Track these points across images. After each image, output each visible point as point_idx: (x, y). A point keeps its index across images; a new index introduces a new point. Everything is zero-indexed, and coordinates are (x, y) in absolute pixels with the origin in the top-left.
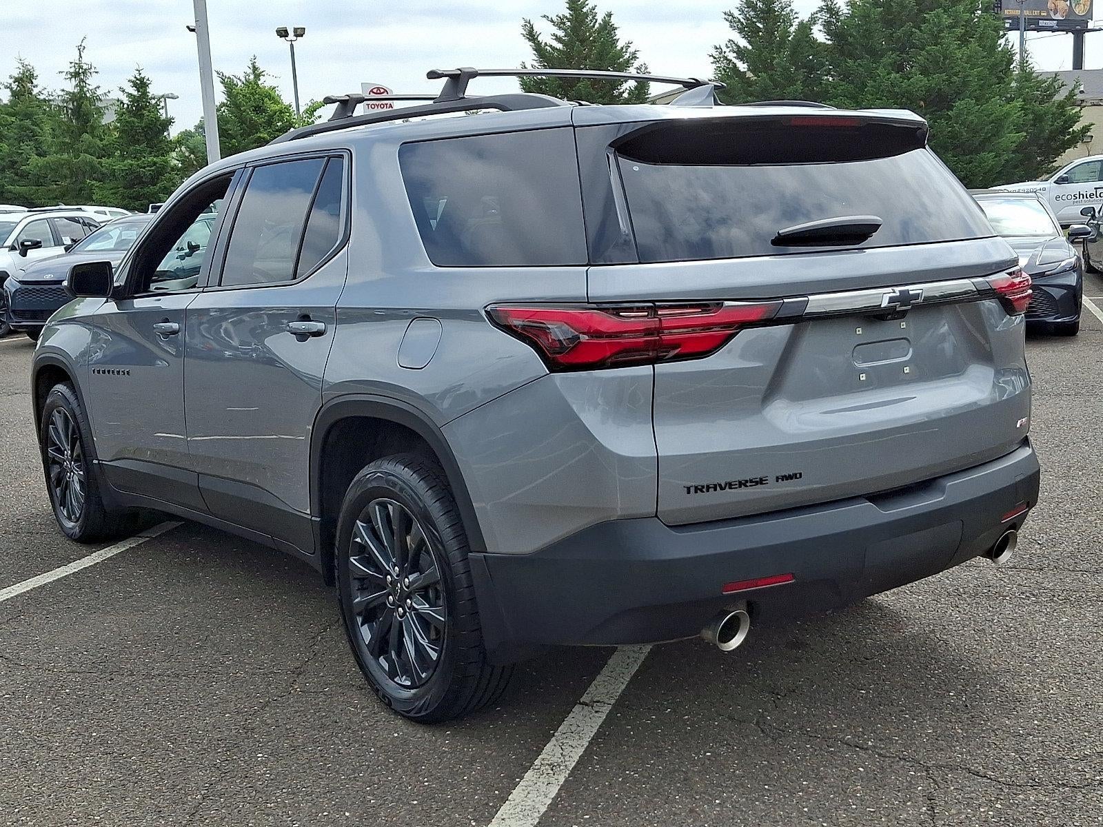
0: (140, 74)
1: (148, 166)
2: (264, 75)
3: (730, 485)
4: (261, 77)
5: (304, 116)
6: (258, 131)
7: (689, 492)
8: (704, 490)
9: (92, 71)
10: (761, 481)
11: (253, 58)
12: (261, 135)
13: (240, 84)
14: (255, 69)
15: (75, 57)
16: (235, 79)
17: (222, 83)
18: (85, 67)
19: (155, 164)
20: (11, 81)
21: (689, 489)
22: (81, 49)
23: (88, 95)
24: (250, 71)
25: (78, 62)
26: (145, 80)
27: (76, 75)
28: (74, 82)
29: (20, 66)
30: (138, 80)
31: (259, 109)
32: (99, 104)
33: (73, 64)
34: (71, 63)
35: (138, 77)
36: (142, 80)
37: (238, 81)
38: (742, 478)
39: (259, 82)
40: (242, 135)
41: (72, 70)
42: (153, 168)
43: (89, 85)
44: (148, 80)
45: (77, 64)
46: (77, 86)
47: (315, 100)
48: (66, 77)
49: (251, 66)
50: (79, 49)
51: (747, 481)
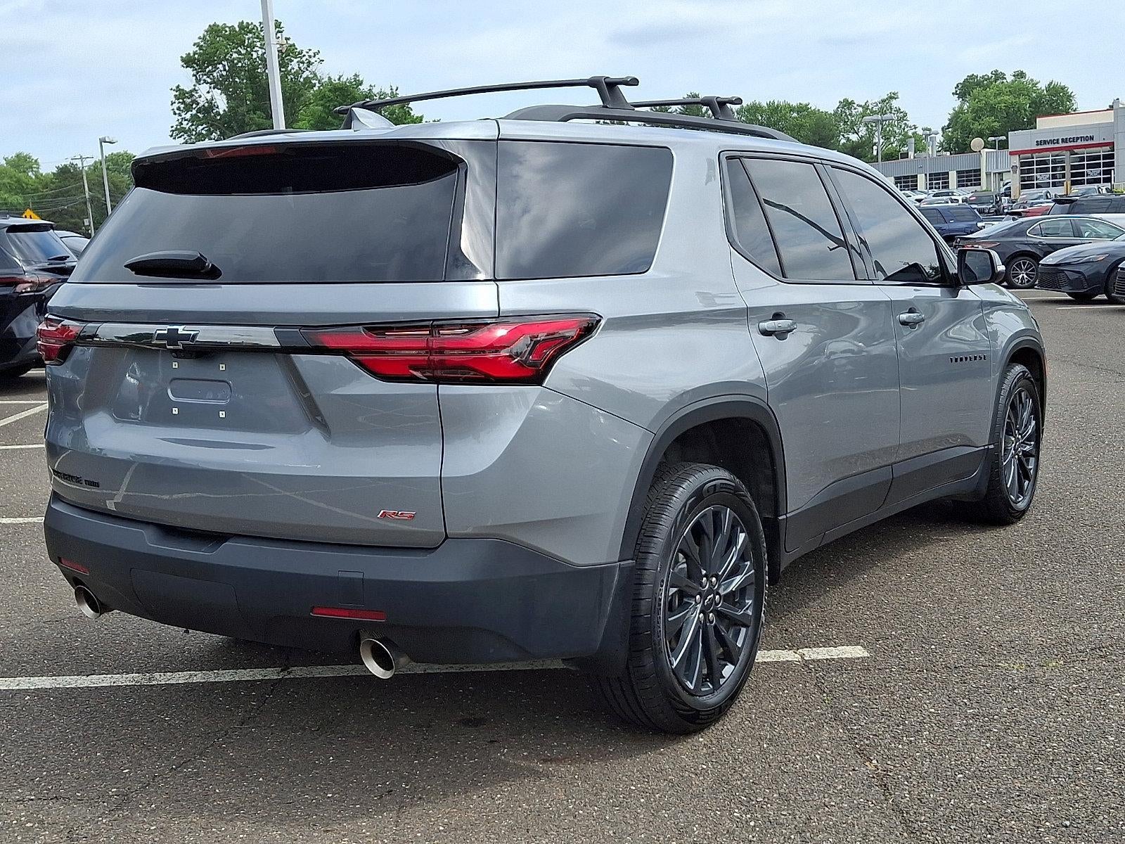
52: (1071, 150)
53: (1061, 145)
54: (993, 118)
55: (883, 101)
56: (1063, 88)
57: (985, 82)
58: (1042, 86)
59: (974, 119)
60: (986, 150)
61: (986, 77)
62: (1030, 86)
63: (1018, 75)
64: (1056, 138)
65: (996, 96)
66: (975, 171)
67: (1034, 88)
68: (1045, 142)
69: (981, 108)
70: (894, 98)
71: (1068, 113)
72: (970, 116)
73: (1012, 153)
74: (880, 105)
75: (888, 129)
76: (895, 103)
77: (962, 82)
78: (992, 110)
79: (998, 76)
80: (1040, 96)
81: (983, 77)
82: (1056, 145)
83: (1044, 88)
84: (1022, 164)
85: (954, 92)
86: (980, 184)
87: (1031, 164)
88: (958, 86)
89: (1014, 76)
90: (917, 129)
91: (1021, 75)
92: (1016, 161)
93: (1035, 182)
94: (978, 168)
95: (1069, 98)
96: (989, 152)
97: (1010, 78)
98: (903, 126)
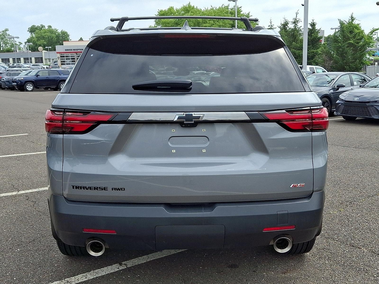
0: (313, 21)
1: (311, 53)
2: (355, 20)
3: (90, 188)
4: (354, 20)
5: (369, 34)
6: (350, 40)
7: (73, 188)
8: (80, 188)
9: (299, 21)
10: (104, 189)
11: (352, 13)
12: (350, 42)
13: (346, 23)
14: (352, 17)
15: (295, 17)
16: (344, 22)
17: (339, 23)
18: (297, 20)
19: (313, 52)
20: (281, 25)
21: (73, 187)
22: (297, 14)
23: (297, 29)
24: (350, 18)
25: (295, 18)
26: (315, 23)
27: (294, 22)
28: (293, 25)
29: (284, 21)
30: (312, 23)
31: (351, 32)
32: (300, 32)
33: (294, 19)
34: (293, 19)
35: (312, 22)
36: (314, 23)
37: (345, 22)
38: (96, 186)
39: (353, 22)
40: (343, 41)
41: (293, 21)
42: (312, 54)
43: (298, 26)
44: (316, 23)
45: (295, 19)
46: (294, 26)
47: (375, 28)
48: (291, 23)
49: (351, 16)
50: (296, 14)
51: (97, 188)
52: (76, 53)
53: (73, 51)
54: (44, 40)
55: (3, 31)
56: (66, 32)
57: (38, 28)
58: (59, 31)
59: (37, 40)
60: (44, 51)
61: (38, 26)
62: (55, 31)
63: (49, 27)
64: (71, 49)
65: (44, 33)
66: (41, 58)
67: (57, 32)
68: (68, 50)
69: (39, 37)
70: (7, 30)
71: (68, 41)
72: (36, 39)
73: (57, 53)
74: (2, 33)
75: (6, 41)
76: (7, 32)
77: (30, 27)
78: (43, 38)
79: (43, 26)
80: (59, 34)
81: (37, 26)
82: (71, 51)
83: (60, 32)
84: (61, 57)
85: (28, 30)
86: (43, 62)
87: (64, 57)
88: (29, 29)
89: (48, 27)
90: (16, 42)
91: (50, 27)
92: (59, 55)
93: (66, 63)
94: (42, 57)
95: (68, 36)
96: (45, 52)
97: (47, 28)
98: (11, 41)
